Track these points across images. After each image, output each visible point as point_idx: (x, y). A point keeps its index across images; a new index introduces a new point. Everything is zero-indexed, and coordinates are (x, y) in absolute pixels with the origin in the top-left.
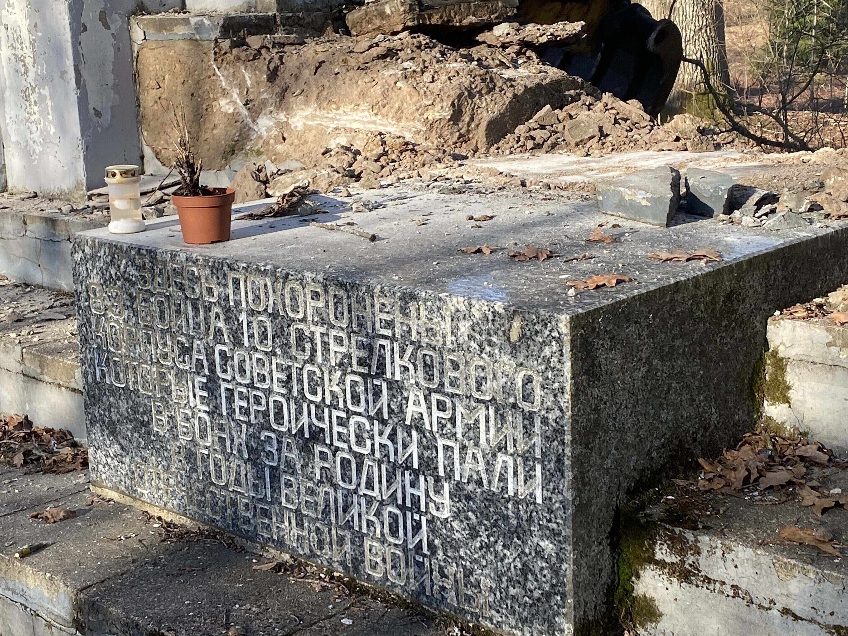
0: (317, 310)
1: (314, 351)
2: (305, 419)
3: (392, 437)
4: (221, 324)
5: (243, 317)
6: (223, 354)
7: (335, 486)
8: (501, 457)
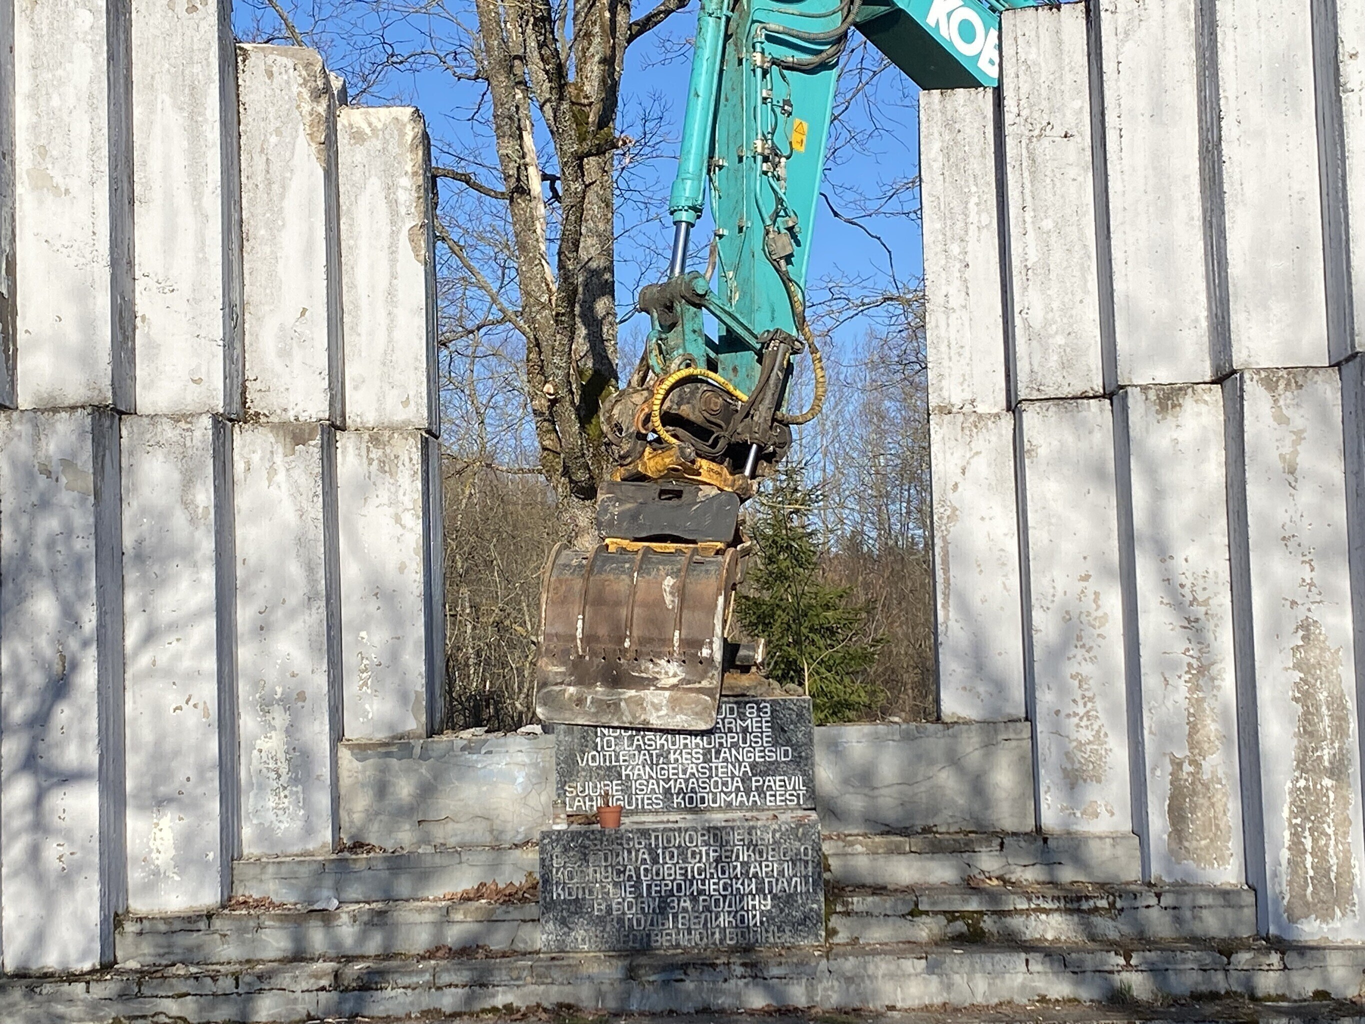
0: (704, 841)
1: (701, 858)
2: (695, 886)
3: (743, 884)
4: (646, 856)
5: (660, 851)
6: (646, 870)
7: (711, 912)
8: (794, 879)
